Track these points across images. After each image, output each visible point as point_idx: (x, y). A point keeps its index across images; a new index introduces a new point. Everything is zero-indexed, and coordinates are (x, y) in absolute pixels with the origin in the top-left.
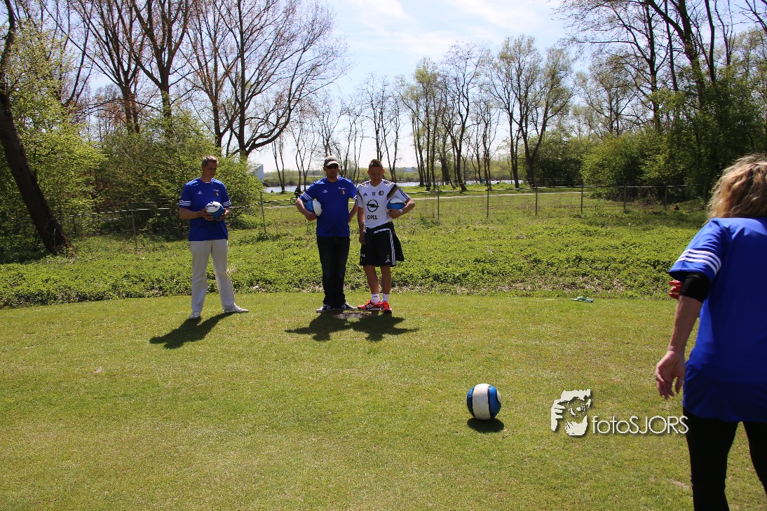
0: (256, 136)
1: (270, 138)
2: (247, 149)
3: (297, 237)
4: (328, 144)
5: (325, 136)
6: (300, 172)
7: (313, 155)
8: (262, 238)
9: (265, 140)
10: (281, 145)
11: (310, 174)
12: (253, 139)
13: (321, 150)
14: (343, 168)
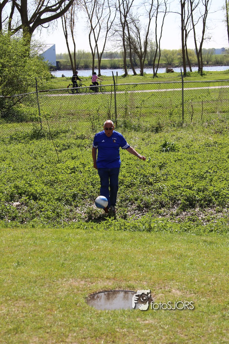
0: (42, 10)
1: (58, 11)
2: (31, 25)
3: (79, 134)
4: (126, 21)
5: (123, 11)
6: (93, 55)
7: (109, 34)
8: (37, 135)
9: (53, 14)
10: (72, 21)
11: (105, 57)
12: (38, 13)
13: (118, 28)
14: (143, 50)
